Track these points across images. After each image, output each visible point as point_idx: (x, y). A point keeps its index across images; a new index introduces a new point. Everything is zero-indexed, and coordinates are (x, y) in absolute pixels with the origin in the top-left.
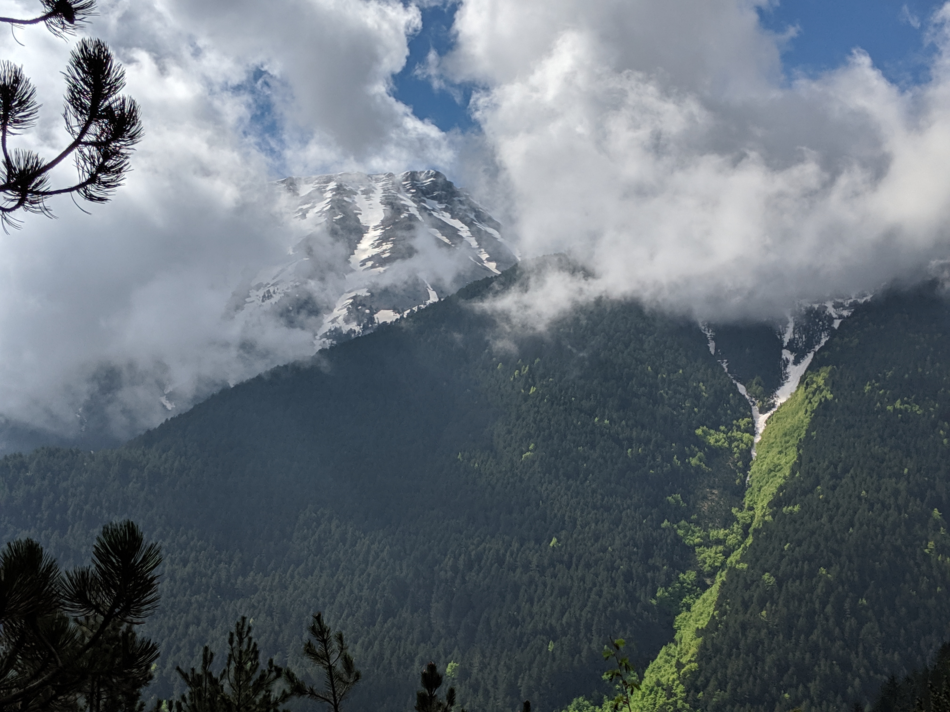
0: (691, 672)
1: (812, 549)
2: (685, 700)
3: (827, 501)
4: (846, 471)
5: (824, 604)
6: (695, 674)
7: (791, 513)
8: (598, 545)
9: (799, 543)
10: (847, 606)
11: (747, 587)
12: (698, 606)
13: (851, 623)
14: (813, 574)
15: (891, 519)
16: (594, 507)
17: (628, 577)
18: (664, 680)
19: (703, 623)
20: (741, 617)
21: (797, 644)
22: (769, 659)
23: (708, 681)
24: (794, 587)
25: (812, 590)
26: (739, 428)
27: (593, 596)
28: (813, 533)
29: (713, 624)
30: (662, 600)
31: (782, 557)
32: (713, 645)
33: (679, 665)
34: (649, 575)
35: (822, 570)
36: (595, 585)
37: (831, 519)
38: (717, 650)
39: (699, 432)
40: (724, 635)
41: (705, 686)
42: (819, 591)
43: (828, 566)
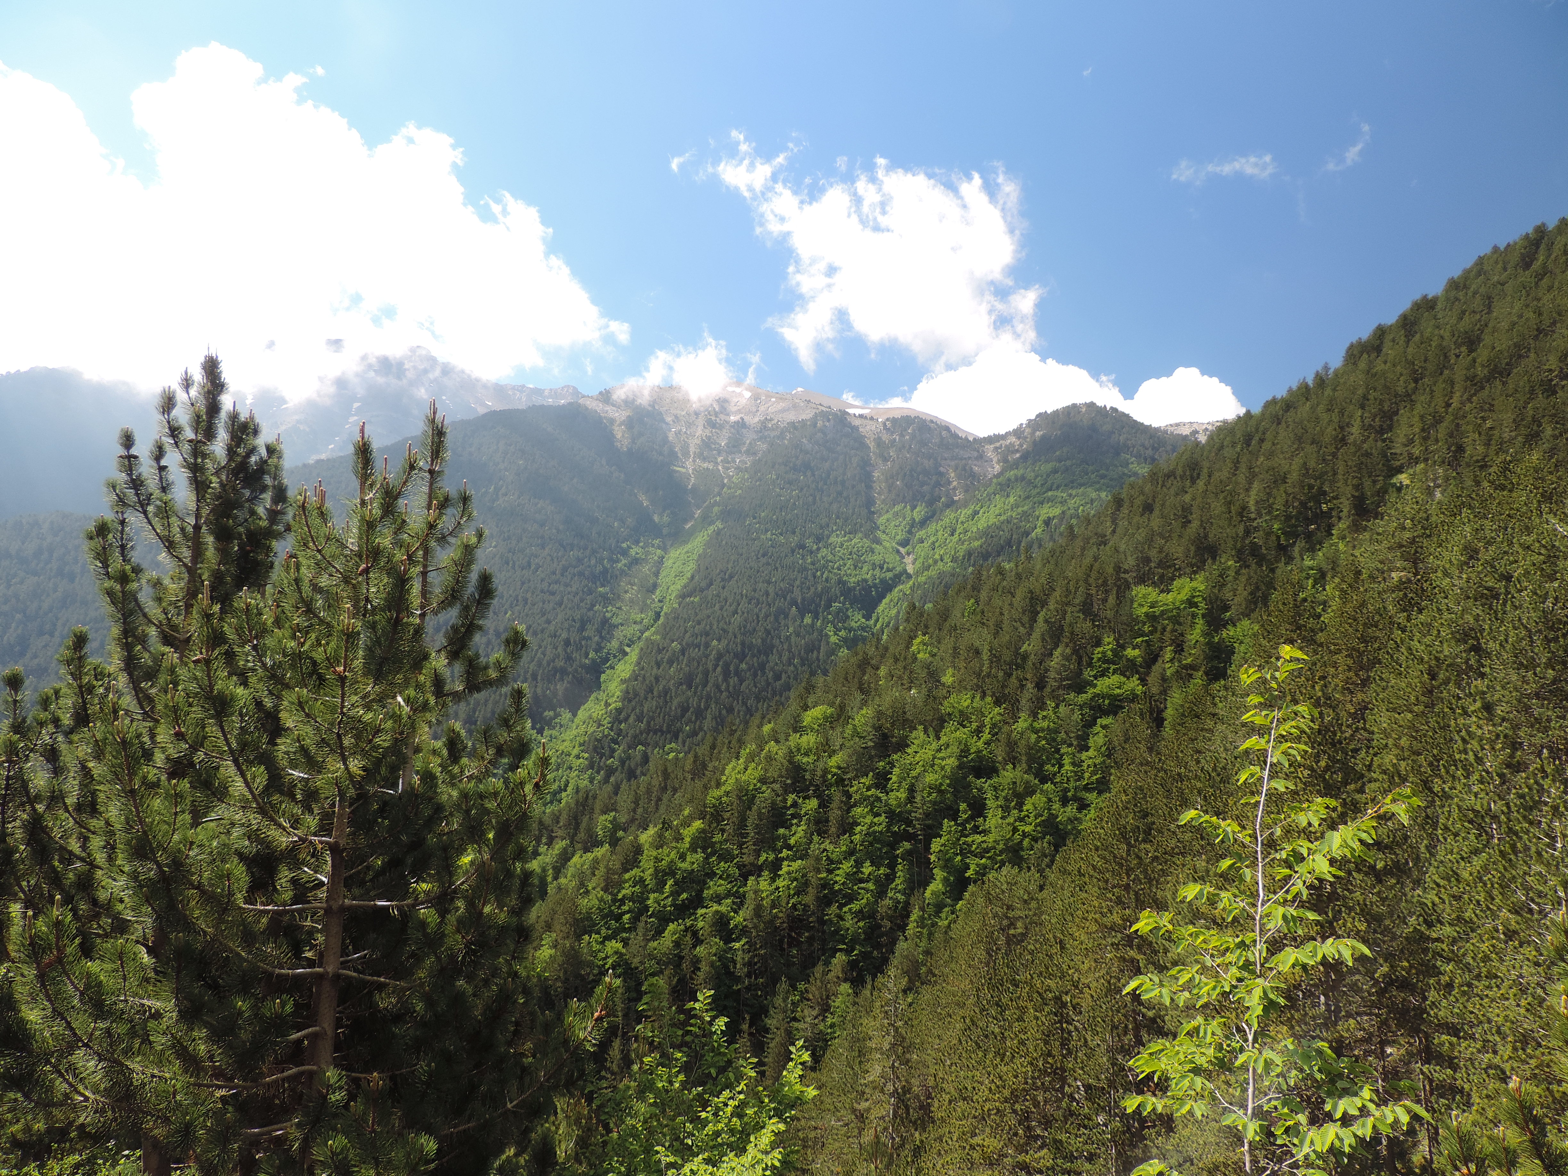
0: (616, 709)
1: (708, 627)
2: (611, 729)
3: (718, 596)
4: (731, 577)
5: (716, 666)
6: (619, 711)
7: (693, 602)
8: (544, 619)
9: (699, 623)
10: (732, 668)
11: (660, 651)
12: (620, 667)
13: (734, 680)
14: (707, 645)
15: (763, 611)
16: (542, 591)
17: (567, 643)
18: (595, 715)
19: (626, 675)
20: (655, 671)
21: (695, 693)
22: (675, 702)
23: (629, 716)
24: (694, 653)
25: (707, 656)
26: (653, 546)
27: (539, 655)
28: (709, 617)
29: (635, 677)
30: (593, 660)
31: (686, 632)
32: (634, 690)
33: (607, 704)
34: (583, 643)
35: (715, 642)
36: (540, 647)
37: (721, 609)
38: (636, 695)
39: (624, 545)
40: (642, 683)
41: (626, 720)
42: (712, 657)
43: (719, 640)
